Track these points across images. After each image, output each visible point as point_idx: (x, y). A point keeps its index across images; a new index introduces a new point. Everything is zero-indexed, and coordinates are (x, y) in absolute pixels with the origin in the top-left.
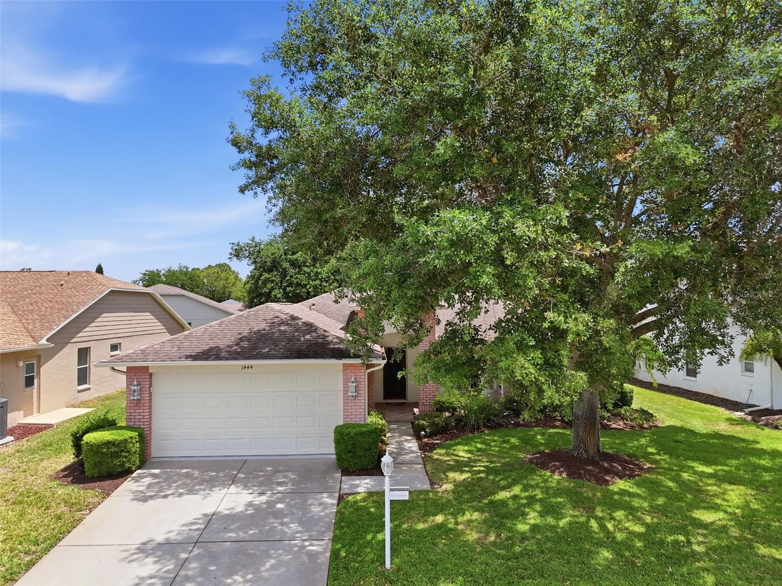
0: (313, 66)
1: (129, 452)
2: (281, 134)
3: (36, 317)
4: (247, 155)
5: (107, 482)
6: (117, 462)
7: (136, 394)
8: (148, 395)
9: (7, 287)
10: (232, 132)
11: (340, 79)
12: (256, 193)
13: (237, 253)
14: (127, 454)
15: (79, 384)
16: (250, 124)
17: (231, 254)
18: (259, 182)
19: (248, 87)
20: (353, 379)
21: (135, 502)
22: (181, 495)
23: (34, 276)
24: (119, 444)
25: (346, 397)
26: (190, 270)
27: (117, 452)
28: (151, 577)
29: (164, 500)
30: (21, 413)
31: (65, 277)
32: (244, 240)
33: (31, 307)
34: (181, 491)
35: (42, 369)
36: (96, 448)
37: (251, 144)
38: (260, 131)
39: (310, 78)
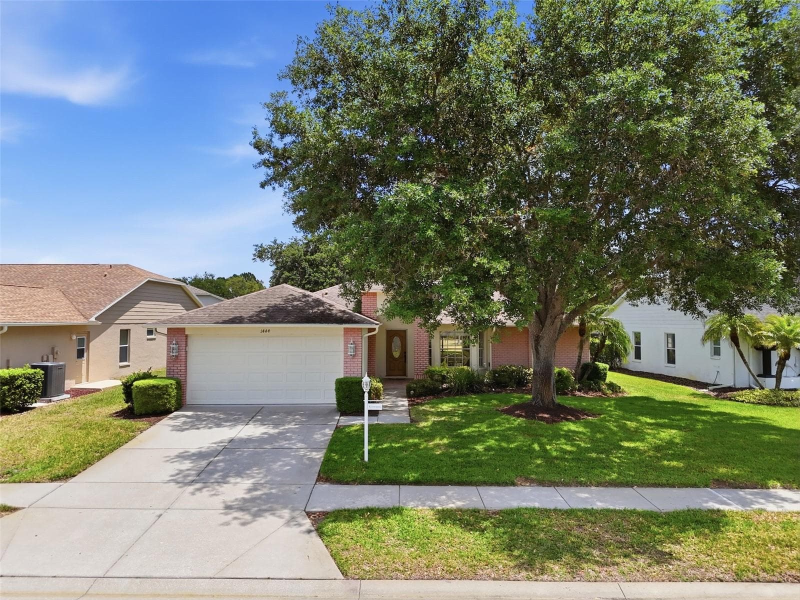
0: (315, 85)
1: (169, 395)
2: (294, 138)
3: (85, 300)
4: (266, 156)
5: (153, 418)
6: (160, 402)
7: (175, 351)
8: (184, 353)
9: (57, 277)
10: (255, 137)
11: (335, 95)
12: (274, 188)
13: (261, 254)
14: (168, 397)
15: (121, 361)
16: (269, 131)
17: (254, 255)
18: (276, 178)
19: (268, 100)
20: (352, 342)
21: (174, 432)
22: (210, 428)
23: (80, 268)
24: (161, 388)
25: (346, 356)
26: (215, 278)
27: (160, 395)
28: (188, 470)
29: (197, 430)
30: (74, 381)
31: (107, 269)
32: (267, 242)
33: (80, 293)
34: (210, 426)
35: (91, 344)
36: (144, 390)
37: (270, 147)
38: (277, 136)
39: (313, 94)
